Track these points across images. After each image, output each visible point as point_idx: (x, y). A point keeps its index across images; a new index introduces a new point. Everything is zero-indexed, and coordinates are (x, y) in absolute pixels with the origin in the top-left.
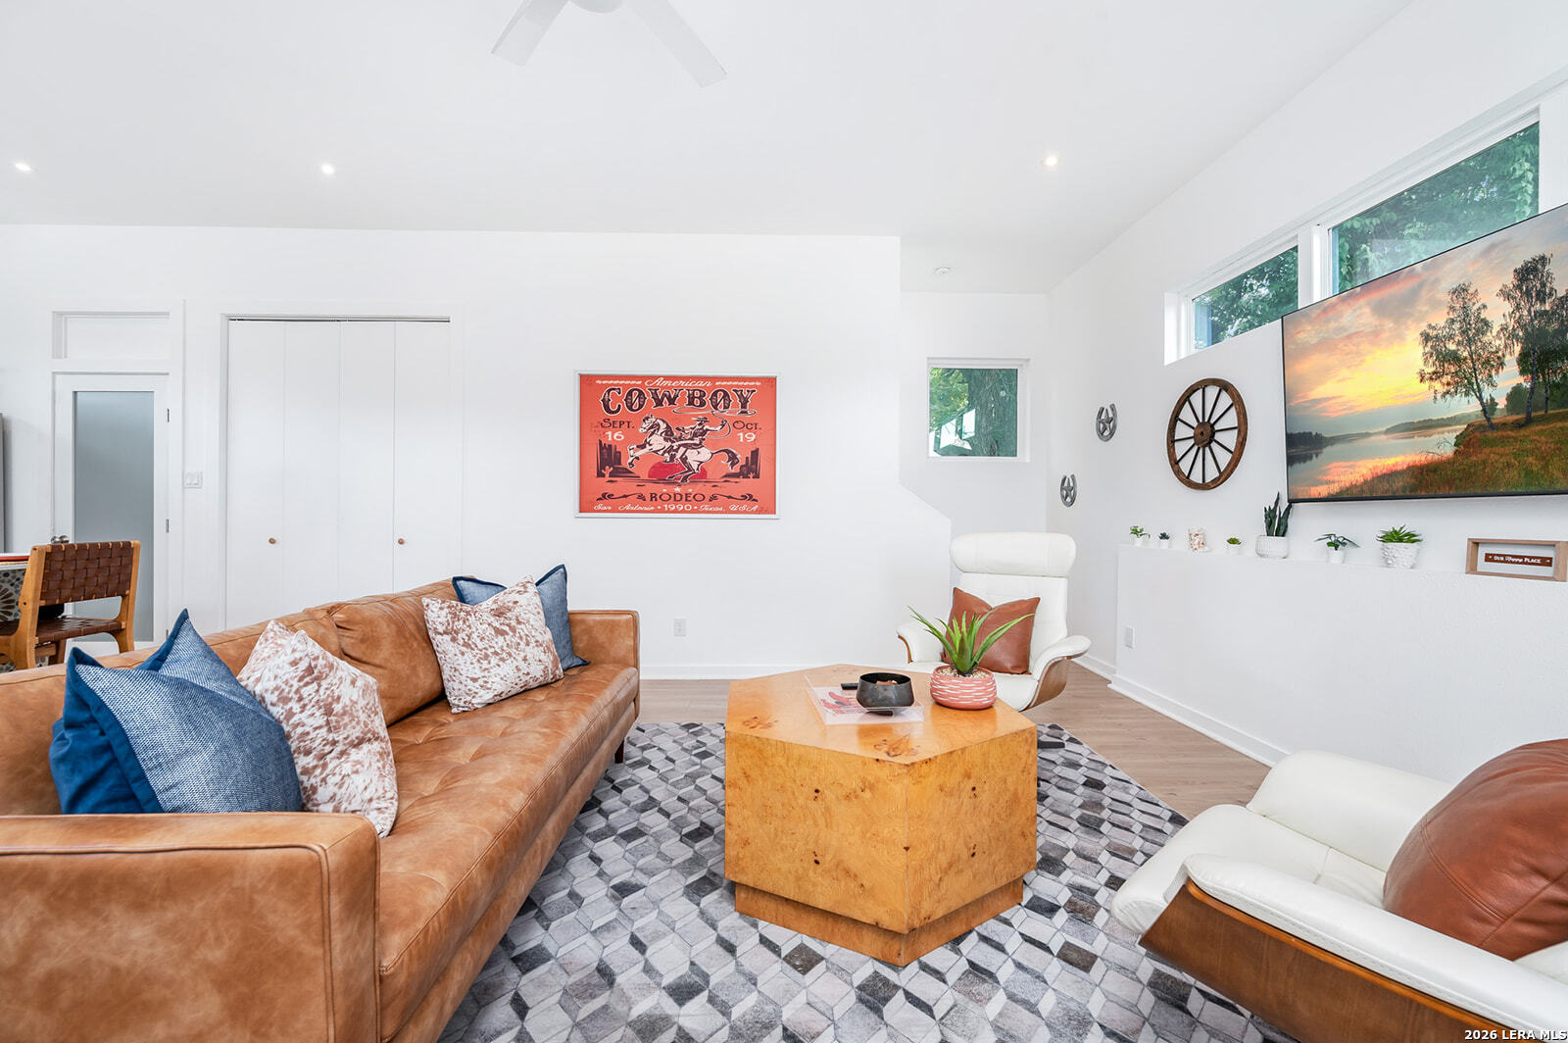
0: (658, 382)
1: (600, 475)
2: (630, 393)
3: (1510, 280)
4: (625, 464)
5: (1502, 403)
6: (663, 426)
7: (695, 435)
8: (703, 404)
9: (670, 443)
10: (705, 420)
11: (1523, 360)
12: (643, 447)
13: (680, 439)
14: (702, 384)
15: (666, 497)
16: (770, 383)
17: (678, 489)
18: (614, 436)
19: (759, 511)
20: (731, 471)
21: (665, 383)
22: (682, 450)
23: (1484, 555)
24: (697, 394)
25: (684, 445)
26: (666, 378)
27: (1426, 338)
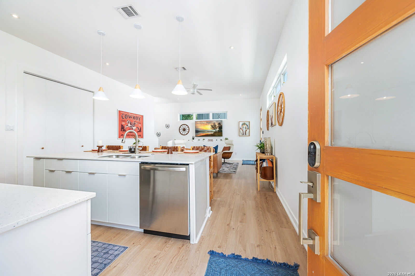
0: (129, 114)
1: (121, 131)
2: (125, 115)
3: (218, 123)
4: (125, 129)
5: (217, 131)
6: (130, 122)
7: (134, 124)
8: (135, 119)
9: (131, 125)
10: (135, 122)
11: (219, 128)
12: (127, 126)
13: (132, 125)
14: (134, 115)
15: (130, 135)
16: (143, 116)
17: (132, 134)
18: (123, 123)
19: (141, 138)
20: (138, 131)
21: (130, 114)
22: (132, 127)
23: (209, 140)
24: (134, 117)
25: (133, 126)
26: (130, 113)
27: (211, 125)
